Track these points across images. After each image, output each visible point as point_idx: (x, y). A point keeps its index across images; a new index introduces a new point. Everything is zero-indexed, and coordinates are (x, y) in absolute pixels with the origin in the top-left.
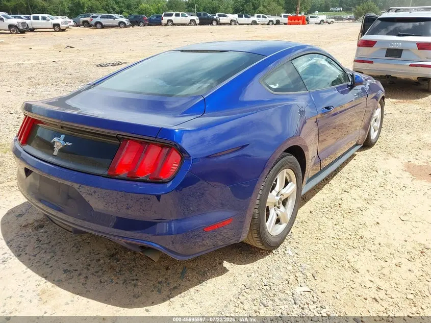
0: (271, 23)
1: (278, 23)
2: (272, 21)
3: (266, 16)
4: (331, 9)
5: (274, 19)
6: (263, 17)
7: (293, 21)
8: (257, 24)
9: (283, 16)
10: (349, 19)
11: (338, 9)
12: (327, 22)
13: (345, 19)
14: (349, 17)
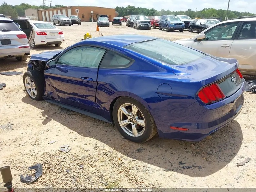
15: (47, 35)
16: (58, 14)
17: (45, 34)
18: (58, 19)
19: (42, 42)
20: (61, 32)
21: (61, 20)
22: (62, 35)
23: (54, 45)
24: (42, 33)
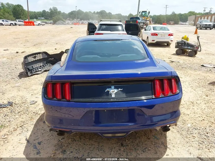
0: (12, 25)
1: (16, 24)
2: (12, 24)
3: (8, 21)
4: (38, 18)
5: (13, 22)
6: (6, 21)
7: (27, 24)
8: (3, 25)
9: (17, 21)
10: (50, 23)
11: (42, 18)
12: (42, 25)
13: (49, 23)
14: (50, 22)
15: (158, 35)
16: (204, 19)
17: (157, 35)
18: (201, 24)
19: (153, 41)
20: (171, 34)
21: (203, 24)
22: (171, 36)
23: (166, 44)
24: (155, 34)
